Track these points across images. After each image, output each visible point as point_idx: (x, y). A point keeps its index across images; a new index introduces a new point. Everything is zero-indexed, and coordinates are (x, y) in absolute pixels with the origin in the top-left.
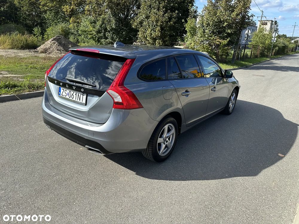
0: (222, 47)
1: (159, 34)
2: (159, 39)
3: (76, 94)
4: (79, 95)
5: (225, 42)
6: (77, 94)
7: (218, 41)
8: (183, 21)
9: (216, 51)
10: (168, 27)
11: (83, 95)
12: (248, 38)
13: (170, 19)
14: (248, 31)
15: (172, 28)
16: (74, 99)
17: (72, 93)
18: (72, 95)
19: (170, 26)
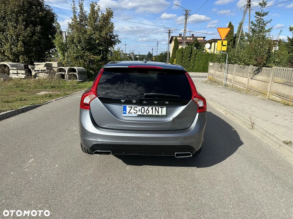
0: (96, 62)
1: (22, 49)
2: (23, 55)
3: (152, 109)
4: (157, 108)
5: (98, 58)
6: (154, 108)
7: (92, 57)
8: (50, 36)
9: (92, 66)
10: (33, 42)
11: (162, 108)
12: (111, 54)
13: (33, 33)
14: (111, 48)
15: (37, 43)
16: (150, 113)
17: (146, 108)
18: (147, 110)
19: (35, 41)
